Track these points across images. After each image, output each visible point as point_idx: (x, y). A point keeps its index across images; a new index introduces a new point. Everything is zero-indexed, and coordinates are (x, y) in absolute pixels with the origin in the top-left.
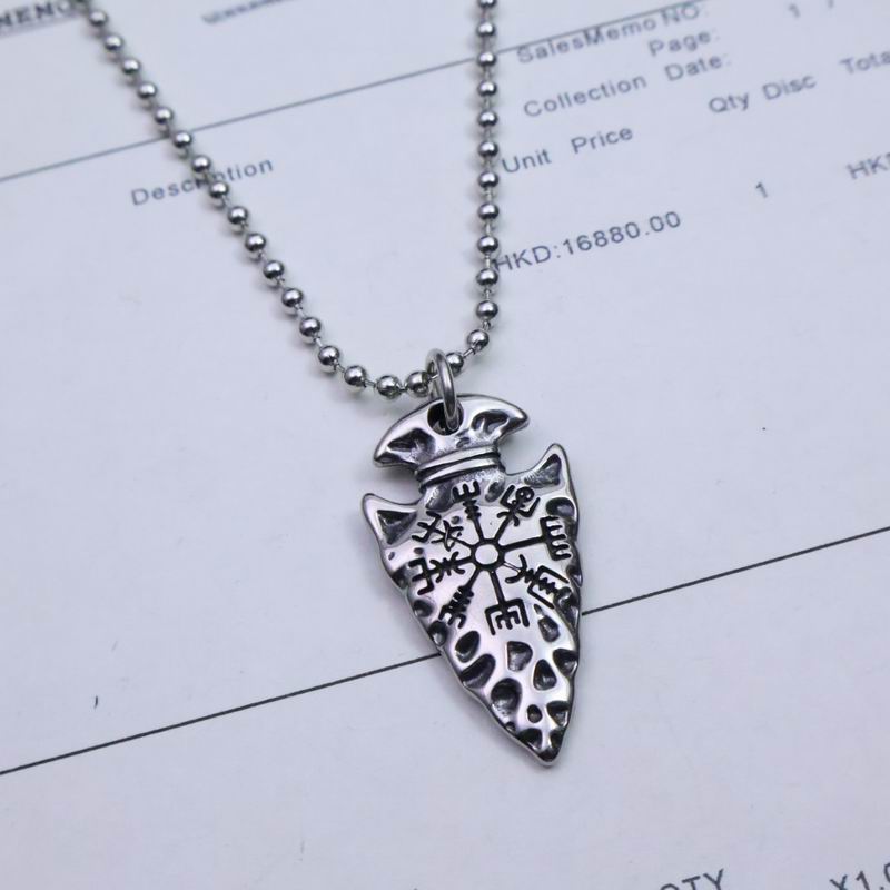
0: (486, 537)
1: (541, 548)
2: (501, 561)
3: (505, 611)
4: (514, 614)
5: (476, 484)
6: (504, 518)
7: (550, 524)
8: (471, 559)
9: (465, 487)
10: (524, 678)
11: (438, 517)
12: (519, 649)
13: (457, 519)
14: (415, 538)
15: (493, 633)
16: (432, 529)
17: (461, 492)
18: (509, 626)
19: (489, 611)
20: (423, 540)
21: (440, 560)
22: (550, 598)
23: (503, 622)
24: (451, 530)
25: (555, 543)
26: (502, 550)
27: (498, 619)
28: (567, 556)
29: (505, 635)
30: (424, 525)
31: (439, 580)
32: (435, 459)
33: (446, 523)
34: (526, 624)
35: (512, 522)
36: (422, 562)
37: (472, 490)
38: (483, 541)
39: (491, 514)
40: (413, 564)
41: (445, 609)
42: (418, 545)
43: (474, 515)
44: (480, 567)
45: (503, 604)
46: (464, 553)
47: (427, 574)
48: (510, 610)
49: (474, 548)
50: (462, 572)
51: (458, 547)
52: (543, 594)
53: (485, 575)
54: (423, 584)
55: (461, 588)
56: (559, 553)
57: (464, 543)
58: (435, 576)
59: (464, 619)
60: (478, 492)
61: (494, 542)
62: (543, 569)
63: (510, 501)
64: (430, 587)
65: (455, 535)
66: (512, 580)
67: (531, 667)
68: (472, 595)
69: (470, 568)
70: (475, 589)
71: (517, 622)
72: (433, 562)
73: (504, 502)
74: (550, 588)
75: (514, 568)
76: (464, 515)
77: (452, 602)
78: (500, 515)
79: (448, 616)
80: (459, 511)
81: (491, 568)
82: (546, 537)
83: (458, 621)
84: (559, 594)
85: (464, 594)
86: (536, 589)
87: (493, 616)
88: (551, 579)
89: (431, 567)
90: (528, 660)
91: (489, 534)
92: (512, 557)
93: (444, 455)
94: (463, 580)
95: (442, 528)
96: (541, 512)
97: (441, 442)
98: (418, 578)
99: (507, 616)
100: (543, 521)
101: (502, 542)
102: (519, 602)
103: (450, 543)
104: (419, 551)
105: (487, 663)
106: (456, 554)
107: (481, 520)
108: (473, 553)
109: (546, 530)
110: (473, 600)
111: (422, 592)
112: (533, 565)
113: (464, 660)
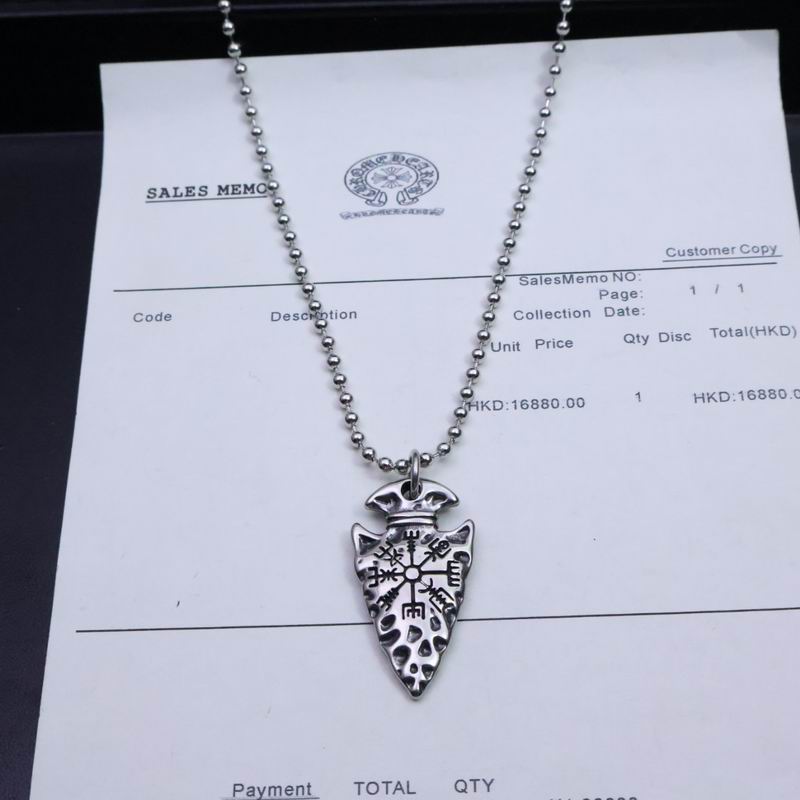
0: (415, 563)
1: (444, 578)
2: (419, 579)
3: (414, 608)
4: (418, 610)
5: (418, 532)
6: (428, 555)
7: (453, 565)
8: (403, 574)
9: (411, 532)
10: (414, 647)
11: (391, 546)
12: (415, 631)
13: (401, 550)
14: (376, 555)
15: (404, 618)
16: (386, 552)
17: (408, 535)
18: (414, 617)
19: (404, 605)
20: (379, 557)
21: (386, 571)
22: (441, 607)
23: (411, 614)
24: (396, 555)
25: (454, 577)
26: (422, 573)
27: (409, 611)
28: (458, 585)
29: (410, 621)
30: (382, 549)
31: (382, 581)
32: (400, 512)
33: (395, 550)
34: (423, 618)
35: (431, 559)
36: (375, 569)
37: (415, 535)
38: (412, 566)
39: (421, 551)
40: (370, 569)
41: (381, 599)
42: (376, 559)
43: (412, 549)
44: (407, 580)
45: (413, 603)
46: (400, 570)
47: (377, 576)
48: (417, 608)
49: (406, 568)
50: (396, 580)
51: (397, 566)
52: (437, 603)
53: (408, 585)
54: (373, 582)
55: (392, 589)
56: (454, 582)
57: (401, 564)
58: (381, 579)
59: (390, 606)
60: (417, 537)
61: (418, 567)
62: (441, 589)
63: (434, 547)
64: (376, 584)
65: (398, 558)
66: (422, 591)
67: (419, 643)
68: (398, 594)
69: (401, 579)
70: (401, 591)
71: (419, 615)
72: (382, 570)
73: (430, 546)
74: (443, 601)
75: (425, 585)
76: (405, 548)
77: (386, 596)
78: (426, 553)
79: (382, 603)
80: (404, 546)
81: (413, 582)
82: (449, 572)
83: (387, 607)
84: (447, 605)
85: (394, 593)
86: (434, 599)
87: (406, 609)
88: (444, 596)
89: (380, 573)
90: (419, 637)
91: (417, 562)
92: (426, 579)
93: (404, 511)
94: (395, 585)
95: (392, 553)
96: (450, 557)
97: (406, 504)
98: (371, 578)
99: (413, 611)
100: (449, 563)
101: (423, 569)
102: (422, 604)
103: (394, 562)
104: (376, 562)
105: (396, 634)
106: (396, 569)
107: (415, 553)
108: (405, 571)
109: (450, 567)
110: (398, 597)
111: (371, 586)
112: (436, 586)
113: (384, 630)
